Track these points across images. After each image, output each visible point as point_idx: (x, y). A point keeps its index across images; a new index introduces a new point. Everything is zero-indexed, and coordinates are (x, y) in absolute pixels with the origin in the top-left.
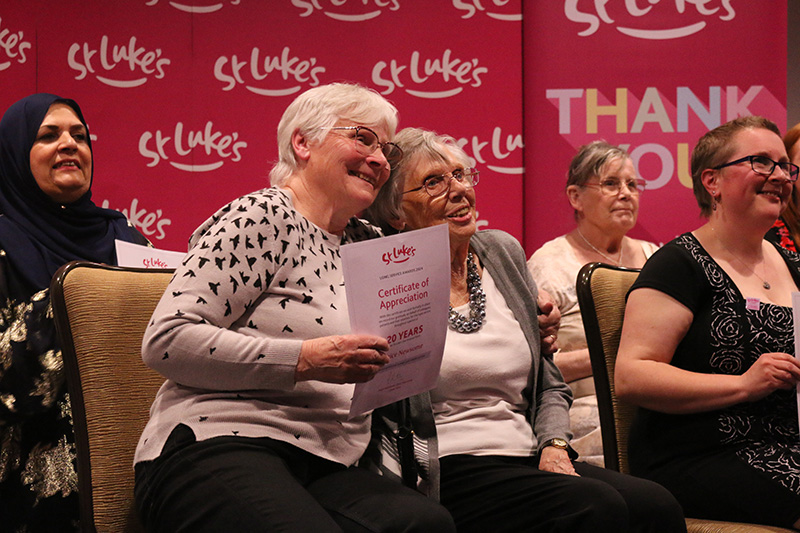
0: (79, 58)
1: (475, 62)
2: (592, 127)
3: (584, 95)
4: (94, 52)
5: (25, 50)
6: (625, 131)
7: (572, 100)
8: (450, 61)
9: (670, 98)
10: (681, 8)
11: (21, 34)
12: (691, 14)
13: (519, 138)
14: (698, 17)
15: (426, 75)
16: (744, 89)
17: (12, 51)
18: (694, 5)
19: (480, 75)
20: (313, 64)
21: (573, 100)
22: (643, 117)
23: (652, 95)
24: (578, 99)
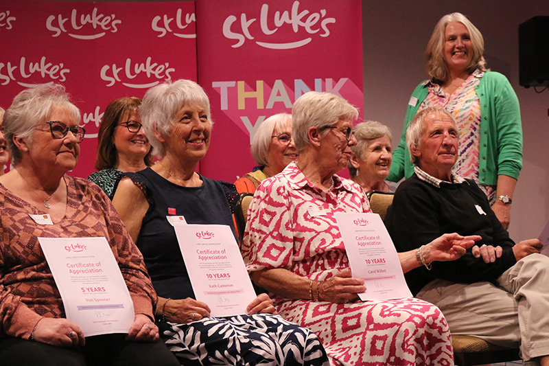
6: (263, 108)
7: (228, 88)
9: (290, 86)
16: (336, 80)
22: (273, 99)
23: (279, 84)
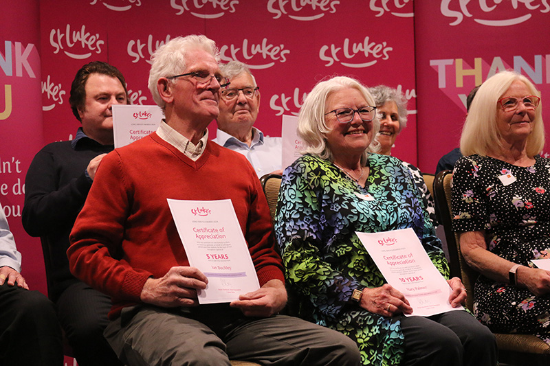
0: (135, 49)
1: (385, 44)
2: (459, 83)
3: (454, 63)
4: (144, 45)
5: (100, 45)
8: (369, 44)
10: (515, 6)
11: (98, 35)
12: (522, 9)
13: (413, 91)
14: (526, 11)
15: (354, 53)
17: (92, 46)
18: (524, 4)
19: (388, 52)
20: (282, 48)
21: (447, 66)
24: (450, 66)
